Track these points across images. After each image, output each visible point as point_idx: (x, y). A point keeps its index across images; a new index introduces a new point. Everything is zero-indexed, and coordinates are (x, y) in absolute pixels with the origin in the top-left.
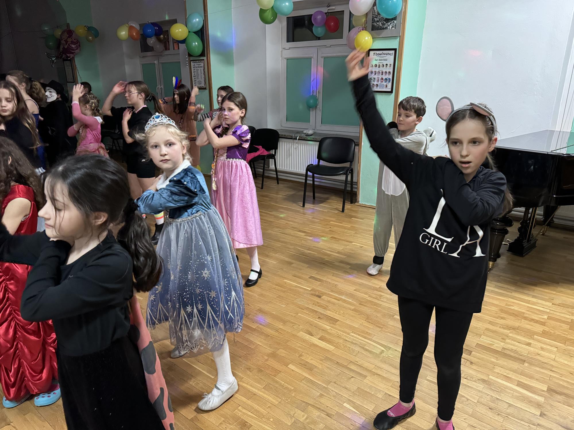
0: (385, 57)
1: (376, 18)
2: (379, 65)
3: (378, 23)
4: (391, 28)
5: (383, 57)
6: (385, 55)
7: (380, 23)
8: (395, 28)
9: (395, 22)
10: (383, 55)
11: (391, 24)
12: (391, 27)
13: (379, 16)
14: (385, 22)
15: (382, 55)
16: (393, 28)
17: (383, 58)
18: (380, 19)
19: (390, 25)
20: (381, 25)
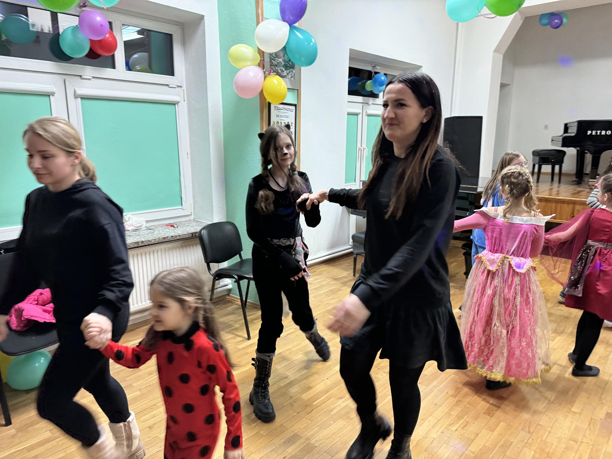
0: (286, 113)
1: (274, 60)
2: (281, 122)
3: (276, 68)
4: (290, 78)
5: (284, 113)
6: (286, 111)
7: (279, 68)
8: (294, 79)
9: (294, 71)
10: (284, 111)
11: (290, 72)
12: (290, 76)
13: (276, 59)
14: (284, 69)
15: (282, 111)
16: (292, 79)
17: (284, 115)
18: (278, 63)
19: (289, 74)
20: (280, 71)
